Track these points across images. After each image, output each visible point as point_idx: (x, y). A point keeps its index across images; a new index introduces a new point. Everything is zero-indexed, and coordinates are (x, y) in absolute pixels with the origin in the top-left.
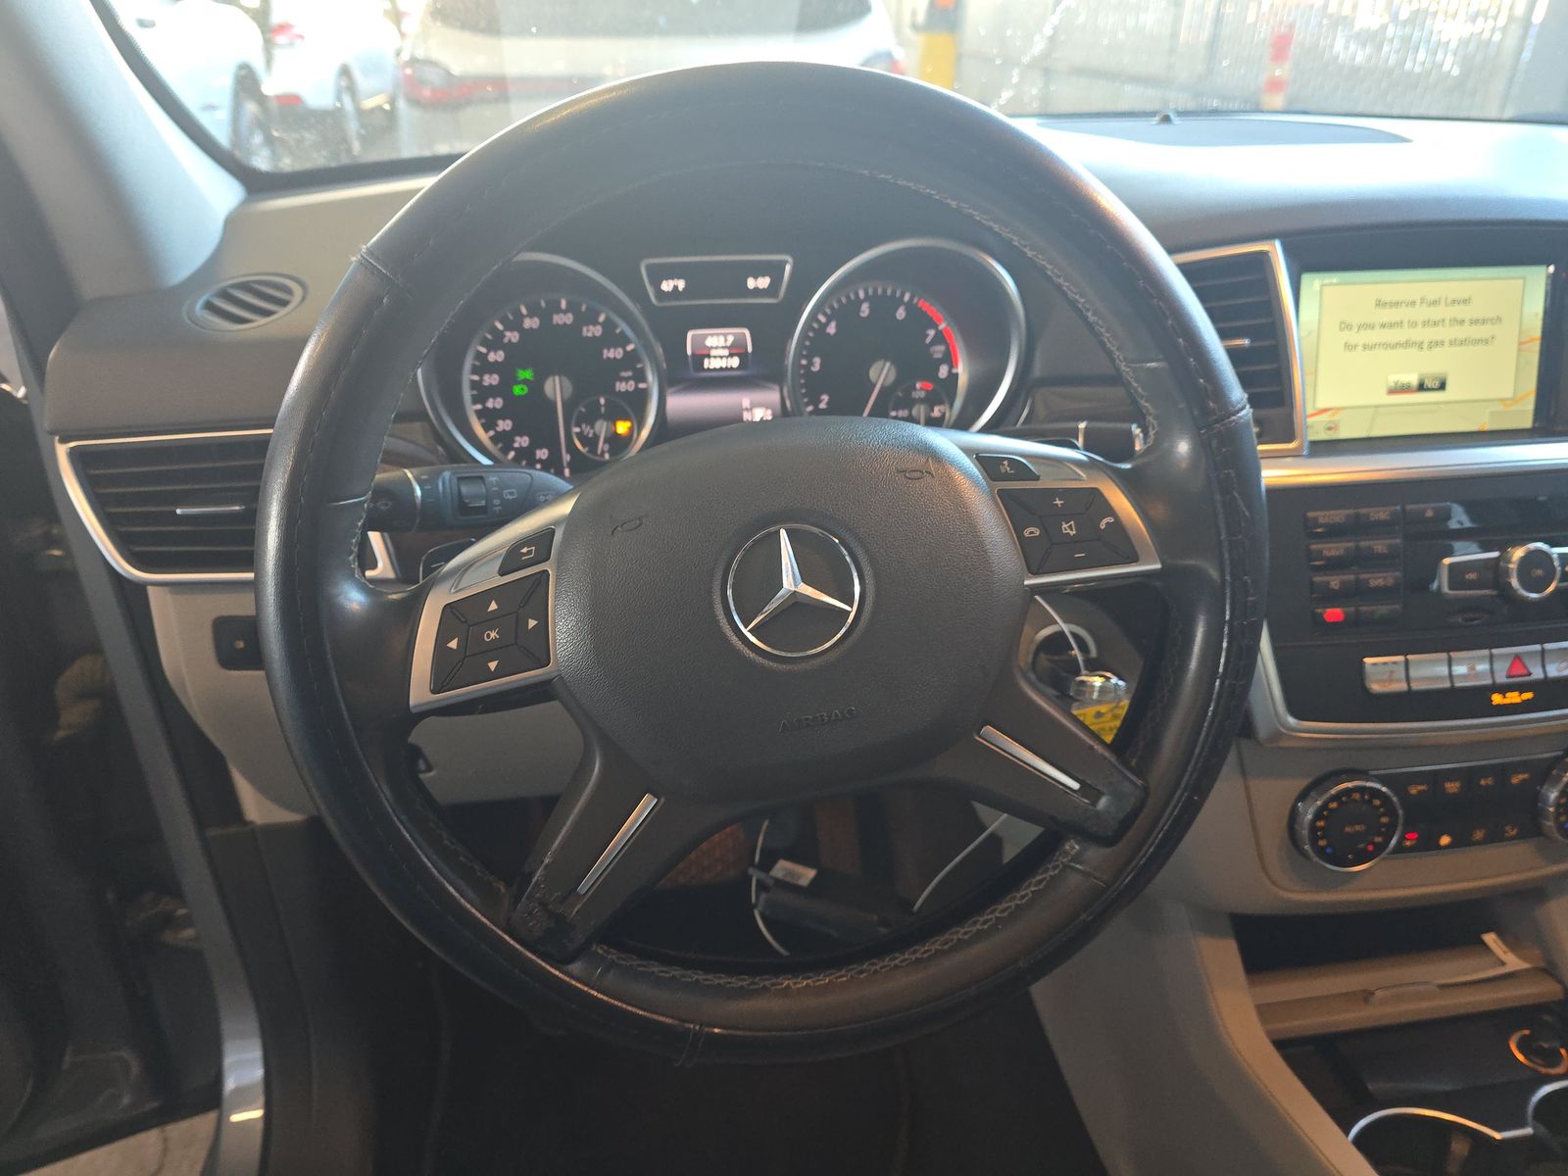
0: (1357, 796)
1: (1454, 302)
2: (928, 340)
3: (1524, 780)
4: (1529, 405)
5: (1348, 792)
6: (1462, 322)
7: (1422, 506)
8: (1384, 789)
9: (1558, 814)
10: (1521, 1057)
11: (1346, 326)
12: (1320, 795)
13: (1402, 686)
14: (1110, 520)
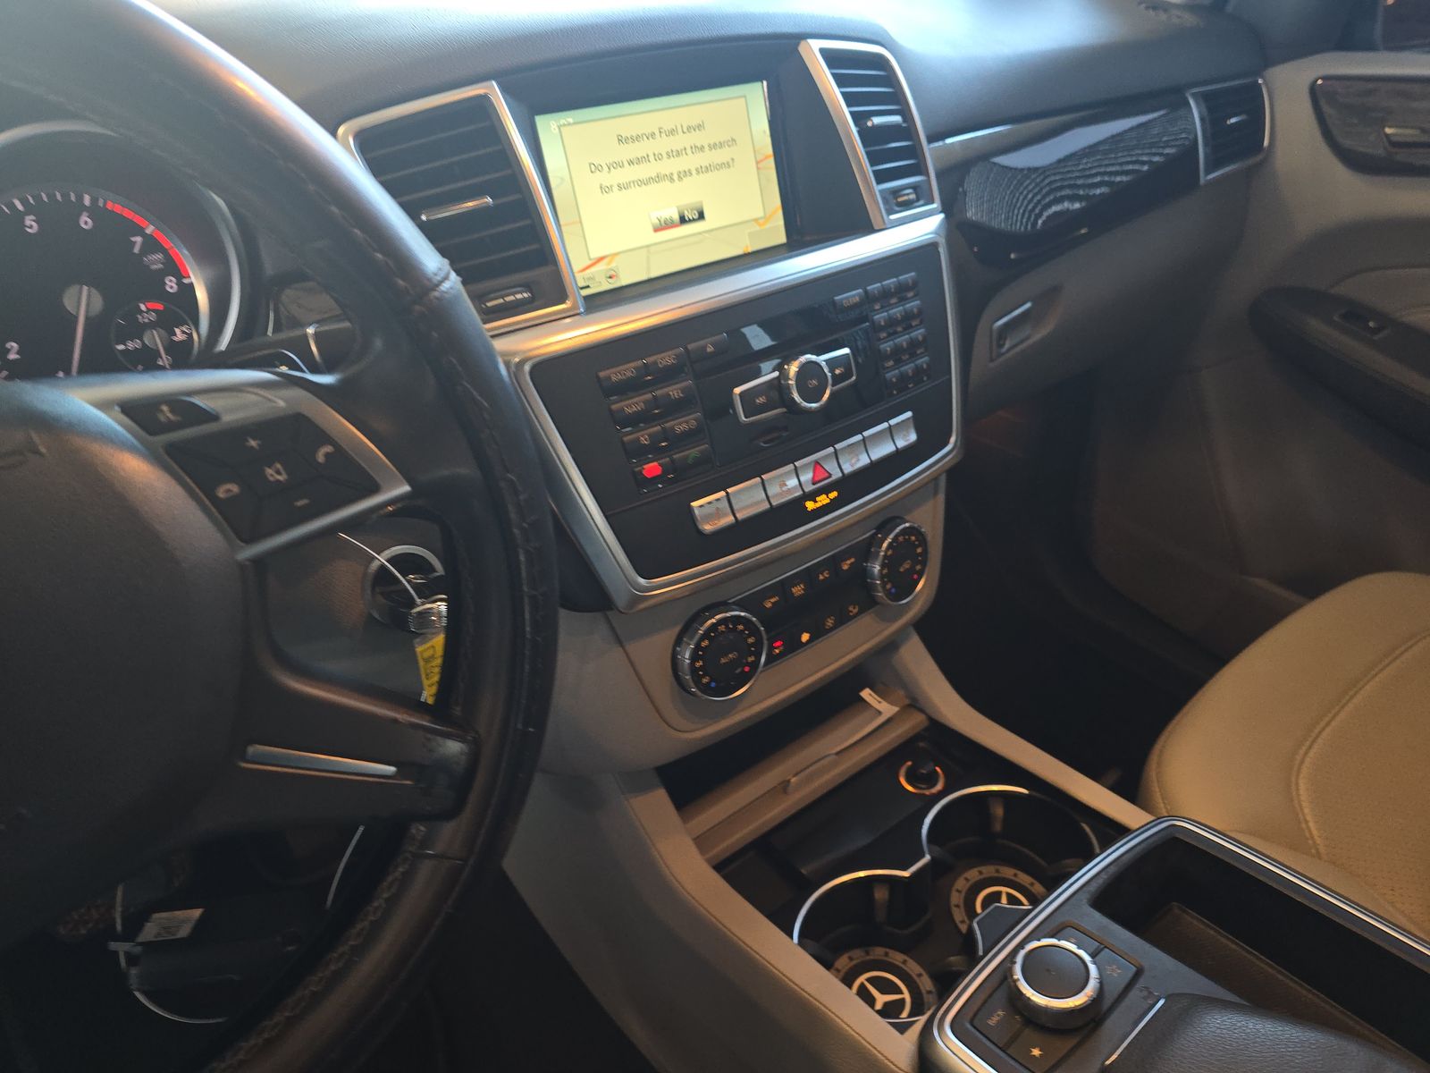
0: (722, 628)
1: (689, 128)
2: (136, 250)
3: (852, 564)
4: (780, 221)
5: (714, 626)
6: (702, 149)
7: (702, 343)
8: (743, 614)
9: (884, 584)
10: (910, 788)
11: (593, 168)
12: (691, 638)
13: (730, 519)
14: (329, 449)
